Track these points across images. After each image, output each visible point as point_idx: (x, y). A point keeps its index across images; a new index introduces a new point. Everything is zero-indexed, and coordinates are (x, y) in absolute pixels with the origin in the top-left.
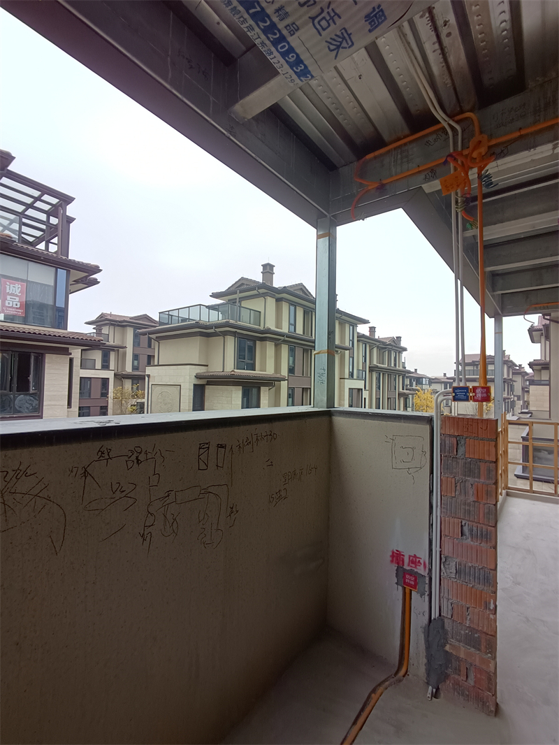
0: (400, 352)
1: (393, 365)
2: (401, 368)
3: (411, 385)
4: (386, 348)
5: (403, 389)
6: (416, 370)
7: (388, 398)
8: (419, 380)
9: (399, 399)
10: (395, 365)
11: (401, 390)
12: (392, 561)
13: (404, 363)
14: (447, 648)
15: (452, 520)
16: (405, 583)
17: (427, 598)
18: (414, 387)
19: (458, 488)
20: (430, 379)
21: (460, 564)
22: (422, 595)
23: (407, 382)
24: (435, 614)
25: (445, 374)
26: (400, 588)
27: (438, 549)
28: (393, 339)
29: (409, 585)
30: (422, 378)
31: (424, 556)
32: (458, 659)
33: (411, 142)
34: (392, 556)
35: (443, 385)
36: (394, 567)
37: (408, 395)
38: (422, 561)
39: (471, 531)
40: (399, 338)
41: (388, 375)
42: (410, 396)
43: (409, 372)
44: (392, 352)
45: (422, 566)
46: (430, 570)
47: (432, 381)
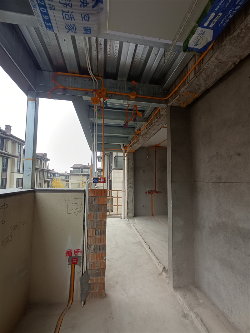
0: (46, 161)
1: (42, 167)
2: (46, 168)
3: (51, 177)
4: (39, 158)
5: (47, 178)
6: (53, 170)
7: (39, 183)
8: (54, 174)
9: (45, 183)
10: (43, 167)
11: (46, 179)
12: (66, 256)
13: (48, 166)
14: (89, 282)
15: (92, 230)
16: (72, 263)
17: (82, 265)
18: (52, 178)
19: (94, 217)
20: (59, 174)
21: (94, 246)
22: (80, 265)
23: (49, 175)
24: (85, 270)
25: (66, 172)
26: (70, 266)
27: (86, 243)
28: (43, 154)
29: (74, 263)
30: (56, 173)
31: (80, 248)
32: (93, 284)
33: (79, 77)
34: (67, 253)
35: (65, 177)
36: (68, 257)
37: (49, 181)
38: (80, 251)
39: (99, 232)
40: (46, 154)
41: (40, 172)
42: (50, 182)
43: (50, 171)
44: (42, 161)
45: (80, 253)
46: (83, 253)
47: (60, 175)
